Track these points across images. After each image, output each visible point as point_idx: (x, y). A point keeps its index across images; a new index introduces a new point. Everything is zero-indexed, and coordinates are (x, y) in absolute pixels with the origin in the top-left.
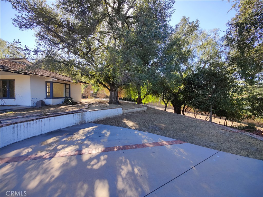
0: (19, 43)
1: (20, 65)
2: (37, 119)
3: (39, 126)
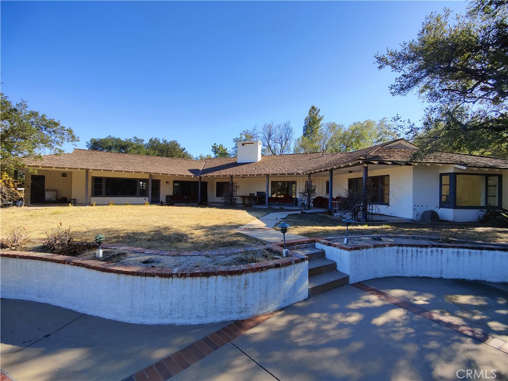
0: (399, 118)
1: (396, 150)
2: (434, 246)
3: (437, 261)
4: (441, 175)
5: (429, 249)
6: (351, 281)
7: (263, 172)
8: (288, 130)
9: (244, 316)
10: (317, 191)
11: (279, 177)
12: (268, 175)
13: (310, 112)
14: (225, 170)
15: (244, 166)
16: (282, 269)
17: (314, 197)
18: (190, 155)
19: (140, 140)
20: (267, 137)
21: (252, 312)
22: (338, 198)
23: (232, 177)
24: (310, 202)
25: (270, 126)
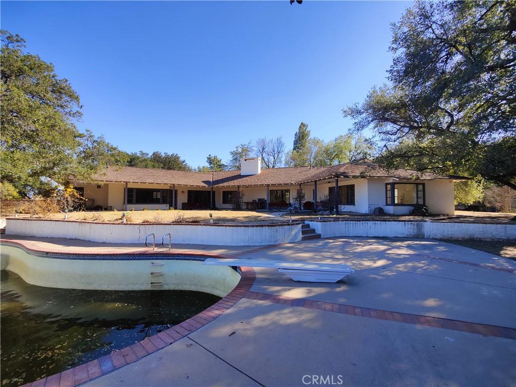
3: (365, 228)
4: (387, 184)
5: (361, 222)
6: (322, 237)
7: (265, 183)
8: (280, 144)
9: (276, 243)
10: (306, 197)
11: (277, 186)
12: (268, 185)
13: (300, 127)
14: (232, 181)
15: (247, 178)
16: (291, 226)
17: (304, 202)
18: (189, 166)
19: (145, 154)
20: (261, 150)
21: (279, 242)
22: (322, 202)
23: (239, 187)
24: (301, 205)
25: (263, 141)
